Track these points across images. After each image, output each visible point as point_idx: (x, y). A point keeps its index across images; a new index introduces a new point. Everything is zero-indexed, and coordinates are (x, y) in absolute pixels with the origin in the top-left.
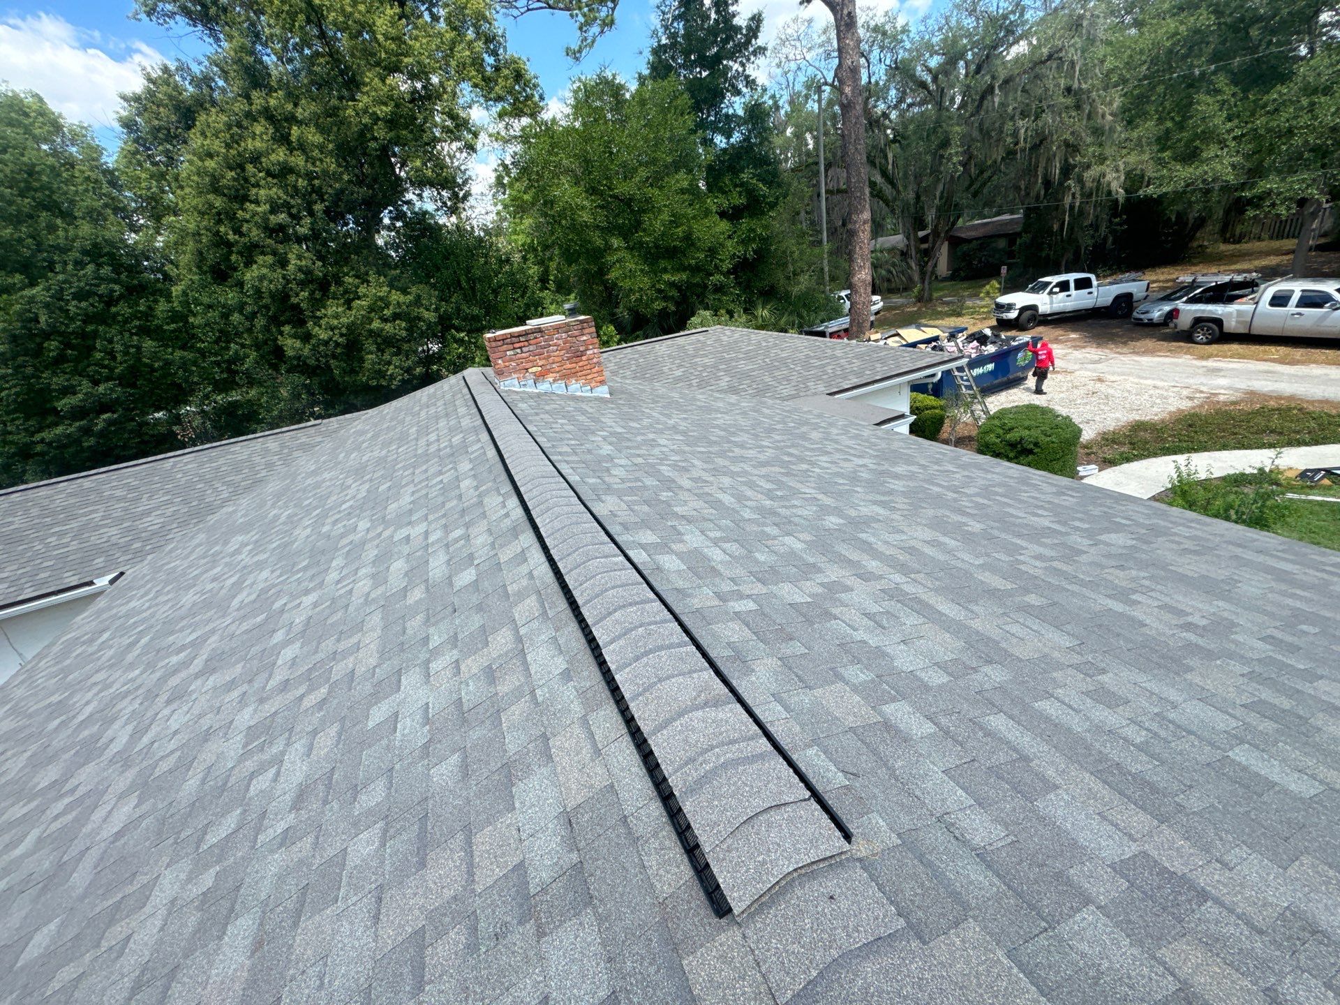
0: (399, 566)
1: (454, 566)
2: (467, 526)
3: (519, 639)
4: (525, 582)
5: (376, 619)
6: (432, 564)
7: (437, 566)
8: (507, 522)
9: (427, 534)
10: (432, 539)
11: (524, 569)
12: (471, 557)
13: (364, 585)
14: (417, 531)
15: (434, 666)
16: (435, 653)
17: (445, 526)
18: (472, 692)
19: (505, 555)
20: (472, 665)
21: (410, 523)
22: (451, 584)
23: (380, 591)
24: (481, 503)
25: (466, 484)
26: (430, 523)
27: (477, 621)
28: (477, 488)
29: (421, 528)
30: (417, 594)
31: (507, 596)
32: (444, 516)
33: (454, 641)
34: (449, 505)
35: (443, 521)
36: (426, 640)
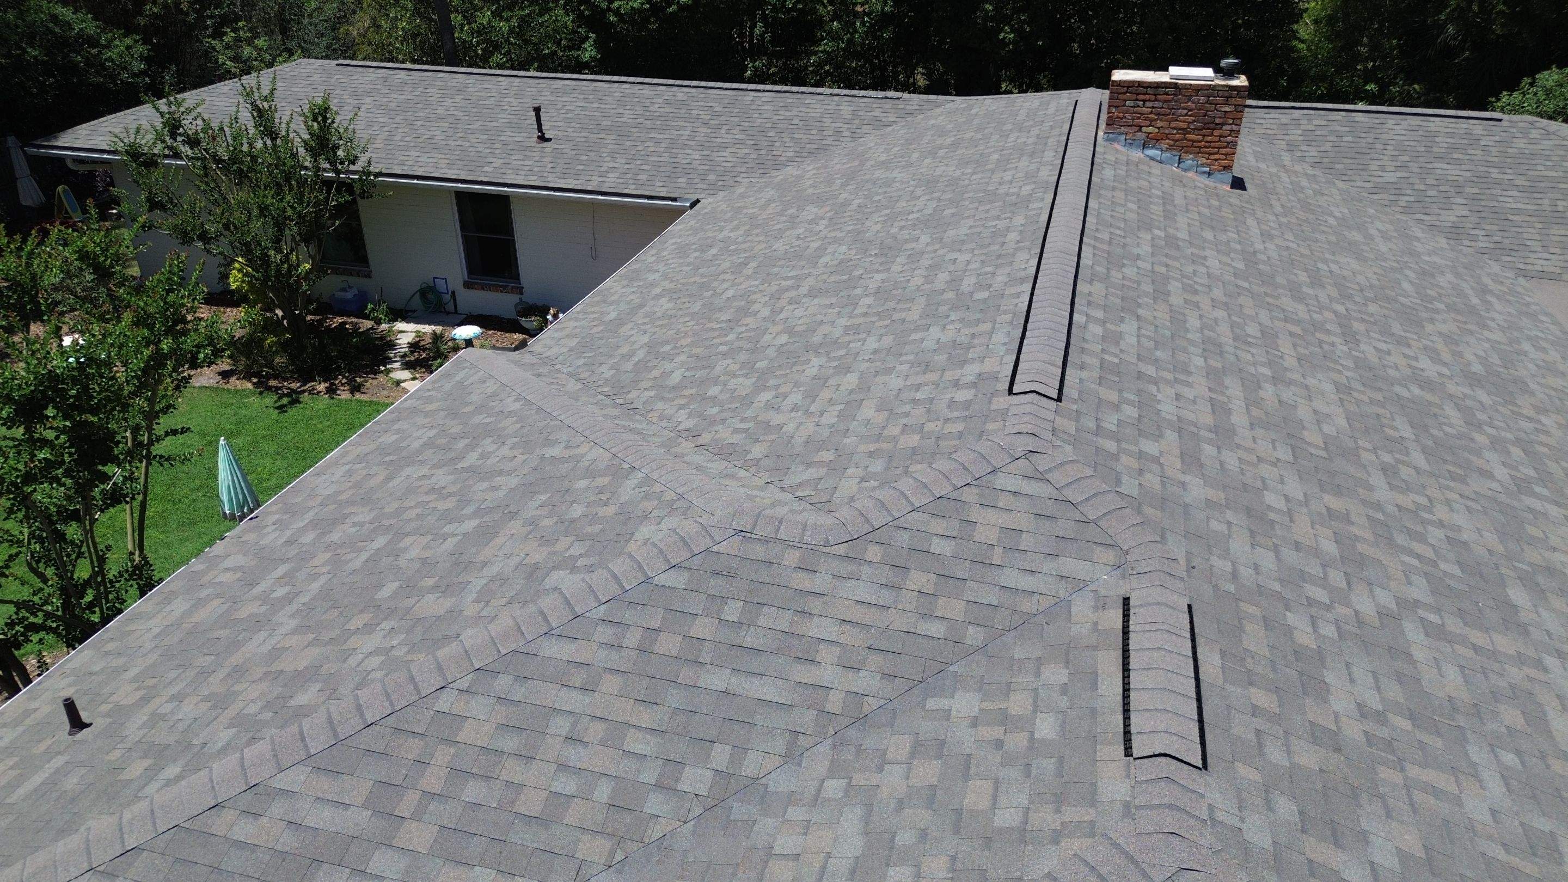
0: (943, 277)
1: (979, 286)
2: (997, 266)
3: (993, 328)
4: (1011, 307)
5: (922, 300)
6: (965, 282)
7: (968, 283)
8: (1023, 274)
9: (969, 262)
10: (972, 266)
11: (1015, 301)
12: (990, 285)
13: (917, 280)
14: (962, 258)
15: (948, 327)
16: (951, 322)
17: (983, 262)
18: (962, 339)
19: (1010, 291)
20: (966, 331)
21: (960, 251)
22: (971, 296)
23: (928, 286)
24: (1014, 255)
25: (1012, 236)
26: (974, 255)
27: (978, 316)
28: (1017, 242)
29: (967, 257)
30: (950, 295)
31: (999, 310)
32: (985, 254)
33: (962, 320)
34: (992, 248)
35: (983, 258)
36: (948, 316)
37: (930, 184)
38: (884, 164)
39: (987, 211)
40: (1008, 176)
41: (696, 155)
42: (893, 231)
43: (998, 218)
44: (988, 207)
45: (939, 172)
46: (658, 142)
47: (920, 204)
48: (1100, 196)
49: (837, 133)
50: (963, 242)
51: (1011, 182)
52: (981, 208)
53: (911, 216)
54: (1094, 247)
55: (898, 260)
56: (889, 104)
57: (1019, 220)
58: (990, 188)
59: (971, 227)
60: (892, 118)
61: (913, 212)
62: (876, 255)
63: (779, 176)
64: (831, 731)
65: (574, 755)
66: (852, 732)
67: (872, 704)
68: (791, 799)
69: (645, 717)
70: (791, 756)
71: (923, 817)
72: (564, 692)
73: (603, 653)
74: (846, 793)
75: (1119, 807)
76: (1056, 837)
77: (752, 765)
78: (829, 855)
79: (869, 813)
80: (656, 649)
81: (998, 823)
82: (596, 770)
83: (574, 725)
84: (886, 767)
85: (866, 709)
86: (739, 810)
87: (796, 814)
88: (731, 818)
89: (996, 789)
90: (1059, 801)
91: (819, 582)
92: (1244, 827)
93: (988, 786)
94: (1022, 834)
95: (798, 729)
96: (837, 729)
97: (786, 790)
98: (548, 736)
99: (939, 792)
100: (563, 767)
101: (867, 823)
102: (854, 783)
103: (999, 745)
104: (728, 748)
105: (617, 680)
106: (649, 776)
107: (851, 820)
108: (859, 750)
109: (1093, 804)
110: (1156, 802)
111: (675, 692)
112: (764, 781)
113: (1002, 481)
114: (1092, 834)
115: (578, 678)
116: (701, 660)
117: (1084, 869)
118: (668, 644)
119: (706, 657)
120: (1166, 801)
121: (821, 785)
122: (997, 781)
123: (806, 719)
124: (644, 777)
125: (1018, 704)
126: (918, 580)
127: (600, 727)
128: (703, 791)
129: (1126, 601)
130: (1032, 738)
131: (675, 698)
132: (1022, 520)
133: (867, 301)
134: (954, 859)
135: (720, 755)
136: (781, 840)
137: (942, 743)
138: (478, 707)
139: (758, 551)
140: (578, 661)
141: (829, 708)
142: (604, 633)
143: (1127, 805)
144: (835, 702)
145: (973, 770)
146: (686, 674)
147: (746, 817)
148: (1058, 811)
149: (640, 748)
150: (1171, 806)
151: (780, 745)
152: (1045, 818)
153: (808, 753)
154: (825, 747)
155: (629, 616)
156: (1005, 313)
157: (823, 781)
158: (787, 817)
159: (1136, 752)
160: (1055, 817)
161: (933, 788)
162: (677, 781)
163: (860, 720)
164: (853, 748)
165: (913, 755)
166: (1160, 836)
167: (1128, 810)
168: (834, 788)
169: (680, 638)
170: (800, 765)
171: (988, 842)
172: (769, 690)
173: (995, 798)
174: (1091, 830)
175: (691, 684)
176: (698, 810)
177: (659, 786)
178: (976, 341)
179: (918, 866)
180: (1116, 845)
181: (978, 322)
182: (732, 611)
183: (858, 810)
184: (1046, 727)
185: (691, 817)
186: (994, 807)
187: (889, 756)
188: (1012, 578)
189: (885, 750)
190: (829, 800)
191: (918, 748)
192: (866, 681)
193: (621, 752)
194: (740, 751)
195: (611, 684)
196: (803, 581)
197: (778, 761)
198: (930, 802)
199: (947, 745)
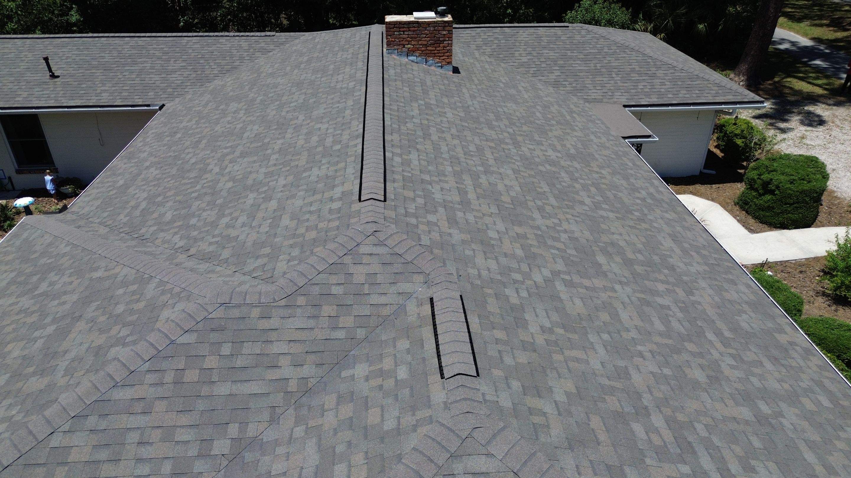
0: (315, 138)
1: (335, 142)
2: (343, 130)
3: (346, 165)
4: (353, 153)
5: (306, 153)
6: (327, 140)
7: (329, 141)
8: (357, 133)
9: (327, 129)
10: (329, 131)
11: (355, 149)
12: (341, 141)
13: (301, 142)
14: (324, 127)
15: (322, 167)
16: (324, 164)
17: (335, 128)
18: (330, 174)
19: (352, 143)
20: (332, 168)
21: (321, 123)
22: (332, 148)
23: (308, 145)
24: (350, 123)
25: (348, 112)
26: (329, 125)
27: (337, 159)
28: (351, 116)
29: (326, 126)
30: (320, 149)
31: (347, 155)
32: (336, 124)
33: (329, 163)
34: (338, 120)
35: (334, 126)
36: (321, 161)
37: (299, 85)
38: (272, 75)
39: (333, 99)
40: (340, 78)
41: (157, 78)
42: (283, 114)
43: (339, 102)
44: (332, 96)
45: (303, 77)
46: (132, 72)
47: (295, 97)
48: (389, 85)
49: (241, 58)
50: (322, 117)
51: (342, 81)
52: (329, 97)
53: (292, 105)
54: (391, 114)
55: (289, 131)
56: (268, 39)
57: (350, 103)
58: (332, 85)
59: (325, 109)
60: (272, 47)
61: (292, 102)
62: (275, 129)
63: (211, 86)
64: (293, 401)
65: (146, 452)
66: (304, 399)
67: (312, 382)
68: (277, 443)
69: (184, 420)
70: (274, 420)
71: (347, 435)
72: (132, 418)
73: (152, 390)
74: (306, 433)
75: (442, 405)
76: (414, 428)
77: (252, 431)
78: (302, 468)
79: (320, 439)
80: (185, 380)
81: (386, 428)
82: (160, 457)
83: (142, 435)
84: (325, 413)
85: (310, 385)
86: (248, 456)
87: (281, 450)
88: (245, 462)
89: (383, 411)
90: (414, 409)
91: (274, 323)
92: (499, 400)
93: (378, 410)
94: (398, 431)
95: (274, 405)
96: (296, 400)
97: (273, 438)
98: (126, 445)
99: (354, 420)
100: (140, 460)
101: (319, 446)
102: (309, 426)
103: (381, 387)
104: (237, 425)
105: (165, 402)
106: (193, 452)
107: (311, 446)
108: (310, 408)
109: (430, 407)
110: (459, 398)
111: (200, 401)
112: (260, 437)
113: (363, 249)
114: (431, 423)
115: (139, 407)
116: (213, 380)
117: (430, 440)
118: (192, 375)
119: (215, 378)
120: (463, 397)
121: (292, 432)
122: (382, 407)
123: (278, 399)
124: (190, 454)
125: (387, 364)
126: (328, 310)
127: (159, 431)
128: (226, 451)
129: (432, 299)
130: (396, 381)
131: (201, 405)
132: (376, 268)
133: (274, 157)
134: (366, 453)
135: (233, 430)
136: (274, 467)
137: (352, 393)
138: (78, 439)
139: (236, 313)
140: (137, 397)
141: (289, 389)
142: (150, 378)
143: (445, 403)
144: (293, 386)
145: (370, 404)
146: (205, 390)
147: (253, 460)
148: (414, 415)
149: (185, 438)
150: (465, 399)
151: (266, 416)
152: (408, 420)
153: (283, 416)
154: (291, 411)
155: (165, 365)
156: (351, 156)
157: (293, 429)
158: (276, 453)
159: (446, 376)
160: (413, 418)
161: (351, 418)
162: (210, 450)
163: (307, 392)
164: (306, 408)
165: (338, 404)
166: (462, 415)
167: (447, 406)
168: (299, 431)
169: (198, 371)
170: (279, 424)
171: (382, 440)
172: (254, 388)
173: (382, 416)
174: (430, 420)
175: (209, 395)
176: (225, 463)
177: (200, 456)
178: (338, 174)
179: (349, 462)
180: (443, 425)
181: (338, 162)
182: (226, 350)
183: (314, 440)
184: (402, 373)
185: (221, 468)
186: (383, 420)
187: (326, 407)
188: (375, 299)
189: (323, 405)
190: (297, 439)
191: (340, 399)
192: (307, 370)
193: (174, 443)
194: (244, 424)
195: (160, 406)
196: (264, 324)
197: (266, 425)
198: (351, 427)
199: (355, 394)
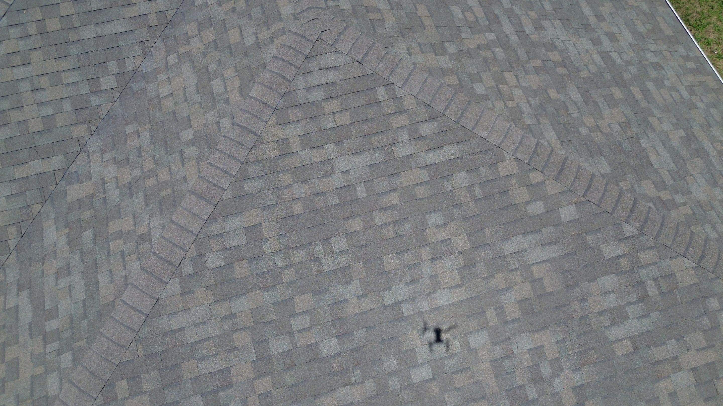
64: (158, 34)
65: (42, 96)
66: (168, 31)
67: (170, 14)
68: (156, 72)
69: (64, 65)
70: (146, 53)
71: (215, 55)
72: (15, 70)
73: (21, 43)
74: (179, 59)
75: (291, 17)
76: (271, 40)
77: (130, 65)
78: (185, 88)
79: (193, 63)
80: (48, 30)
81: (247, 44)
82: (57, 98)
83: (32, 83)
84: (191, 40)
85: (169, 17)
86: (136, 87)
87: (162, 77)
88: (134, 91)
89: (241, 30)
90: (267, 24)
92: (339, 4)
93: (237, 30)
94: (258, 45)
95: (142, 40)
96: (160, 32)
97: (152, 69)
98: (22, 94)
99: (218, 42)
100: (40, 104)
101: (194, 68)
102: (180, 53)
103: (234, 9)
104: (114, 62)
105: (39, 52)
106: (85, 89)
107: (187, 69)
108: (175, 38)
109: (281, 20)
110: (305, 8)
111: (72, 47)
112: (140, 69)
114: (285, 33)
115: (17, 60)
116: (75, 26)
117: (286, 48)
118: (53, 24)
119: (77, 23)
120: (308, 6)
121: (166, 61)
122: (239, 26)
123: (144, 34)
124: (82, 92)
127: (45, 78)
128: (114, 85)
131: (74, 50)
134: (235, 67)
135: (113, 66)
136: (161, 91)
137: (210, 19)
140: (11, 52)
141: (151, 24)
142: (14, 32)
143: (294, 14)
144: (153, 20)
145: (228, 26)
146: (72, 36)
147: (141, 88)
148: (268, 29)
149: (72, 79)
150: (310, 8)
151: (138, 50)
152: (264, 34)
153: (153, 48)
154: (159, 42)
155: (22, 18)
157: (166, 58)
158: (159, 80)
161: (214, 41)
162: (100, 87)
163: (169, 23)
164: (172, 38)
165: (199, 30)
166: (310, 22)
167: (295, 17)
168: (172, 59)
169: (58, 19)
170: (152, 55)
171: (246, 54)
172: (118, 27)
173: (241, 34)
174: (283, 31)
175: (78, 39)
176: (117, 95)
177: (92, 92)
180: (295, 33)
183: (188, 64)
185: (115, 99)
187: (190, 35)
189: (187, 33)
190: (173, 65)
191: (200, 26)
193: (64, 85)
194: (121, 61)
195: (36, 56)
197: (141, 58)
198: (216, 48)
199: (212, 20)
